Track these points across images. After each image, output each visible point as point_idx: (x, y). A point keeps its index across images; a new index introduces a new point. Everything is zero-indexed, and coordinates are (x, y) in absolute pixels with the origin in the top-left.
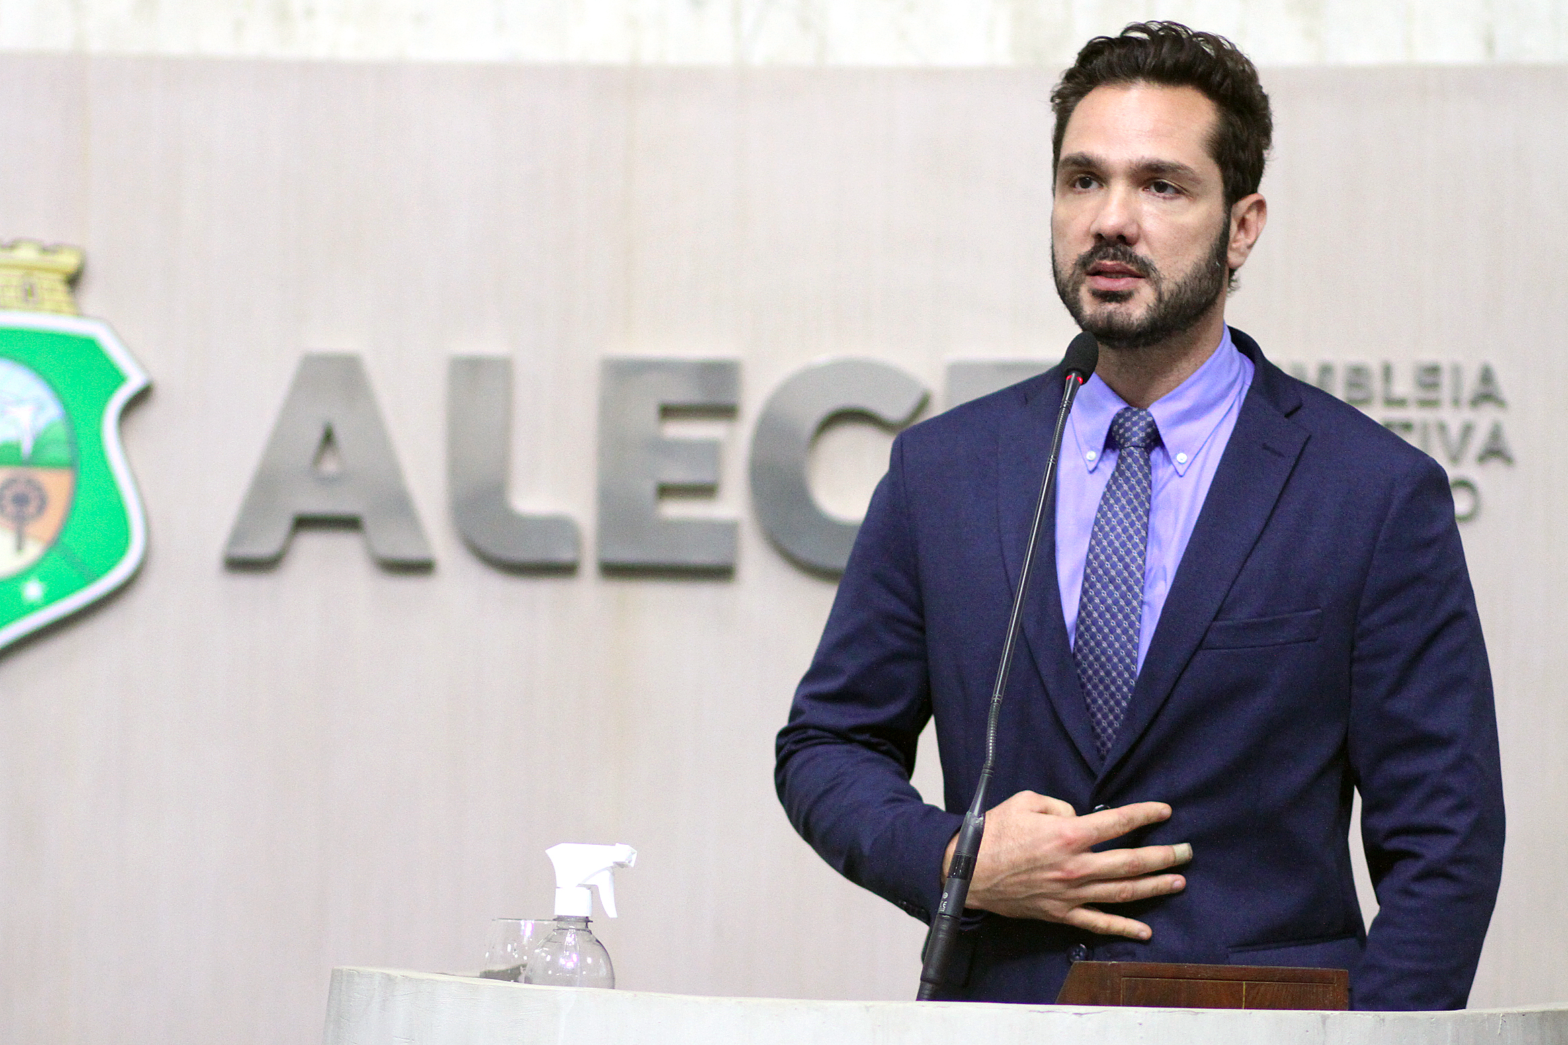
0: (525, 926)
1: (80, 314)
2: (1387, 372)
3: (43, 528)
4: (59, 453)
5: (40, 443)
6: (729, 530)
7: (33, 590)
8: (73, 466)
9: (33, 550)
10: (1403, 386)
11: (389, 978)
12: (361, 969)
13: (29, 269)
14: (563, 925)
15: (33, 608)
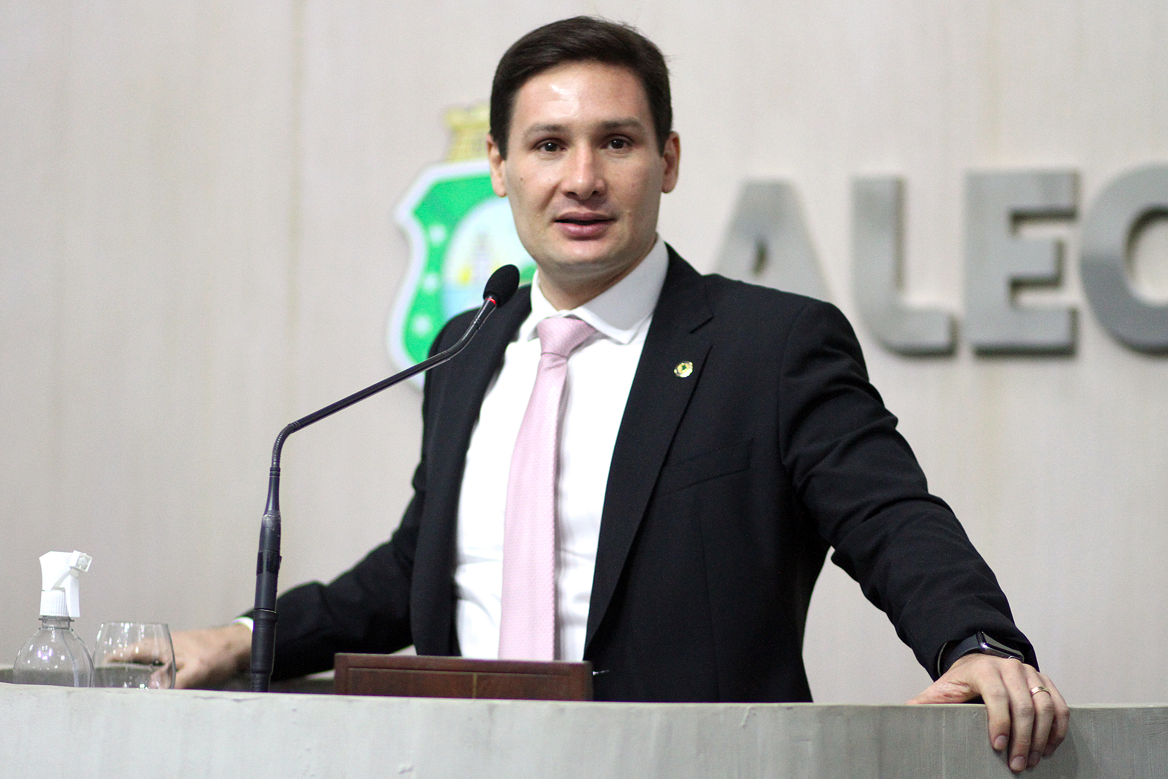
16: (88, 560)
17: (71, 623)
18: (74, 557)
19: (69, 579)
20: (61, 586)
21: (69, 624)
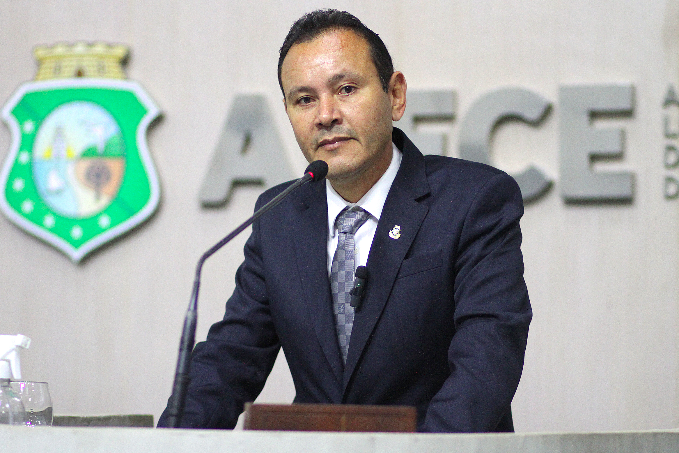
1: (127, 78)
3: (109, 189)
4: (116, 150)
5: (108, 145)
7: (104, 221)
8: (123, 156)
9: (105, 201)
13: (101, 57)
15: (102, 230)
16: (28, 340)
17: (10, 382)
18: (19, 339)
19: (14, 353)
20: (7, 358)
21: (9, 383)
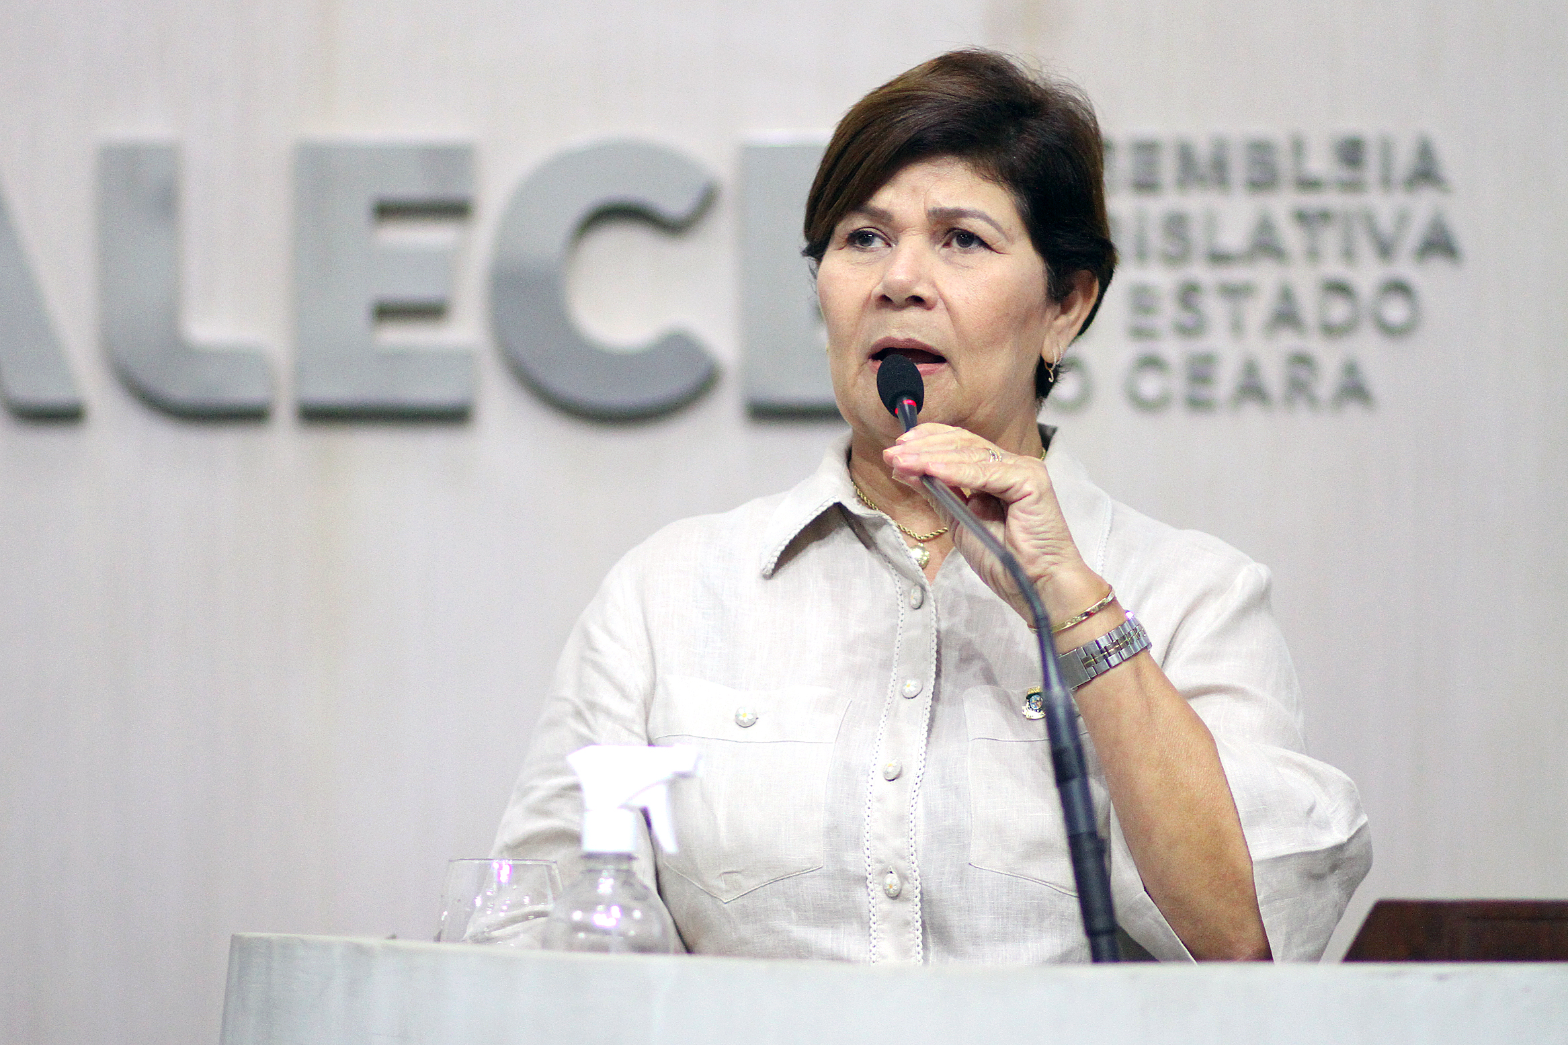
0: (501, 868)
2: (1298, 147)
6: (463, 358)
10: (1320, 163)
11: (360, 950)
12: (306, 937)
14: (592, 864)
